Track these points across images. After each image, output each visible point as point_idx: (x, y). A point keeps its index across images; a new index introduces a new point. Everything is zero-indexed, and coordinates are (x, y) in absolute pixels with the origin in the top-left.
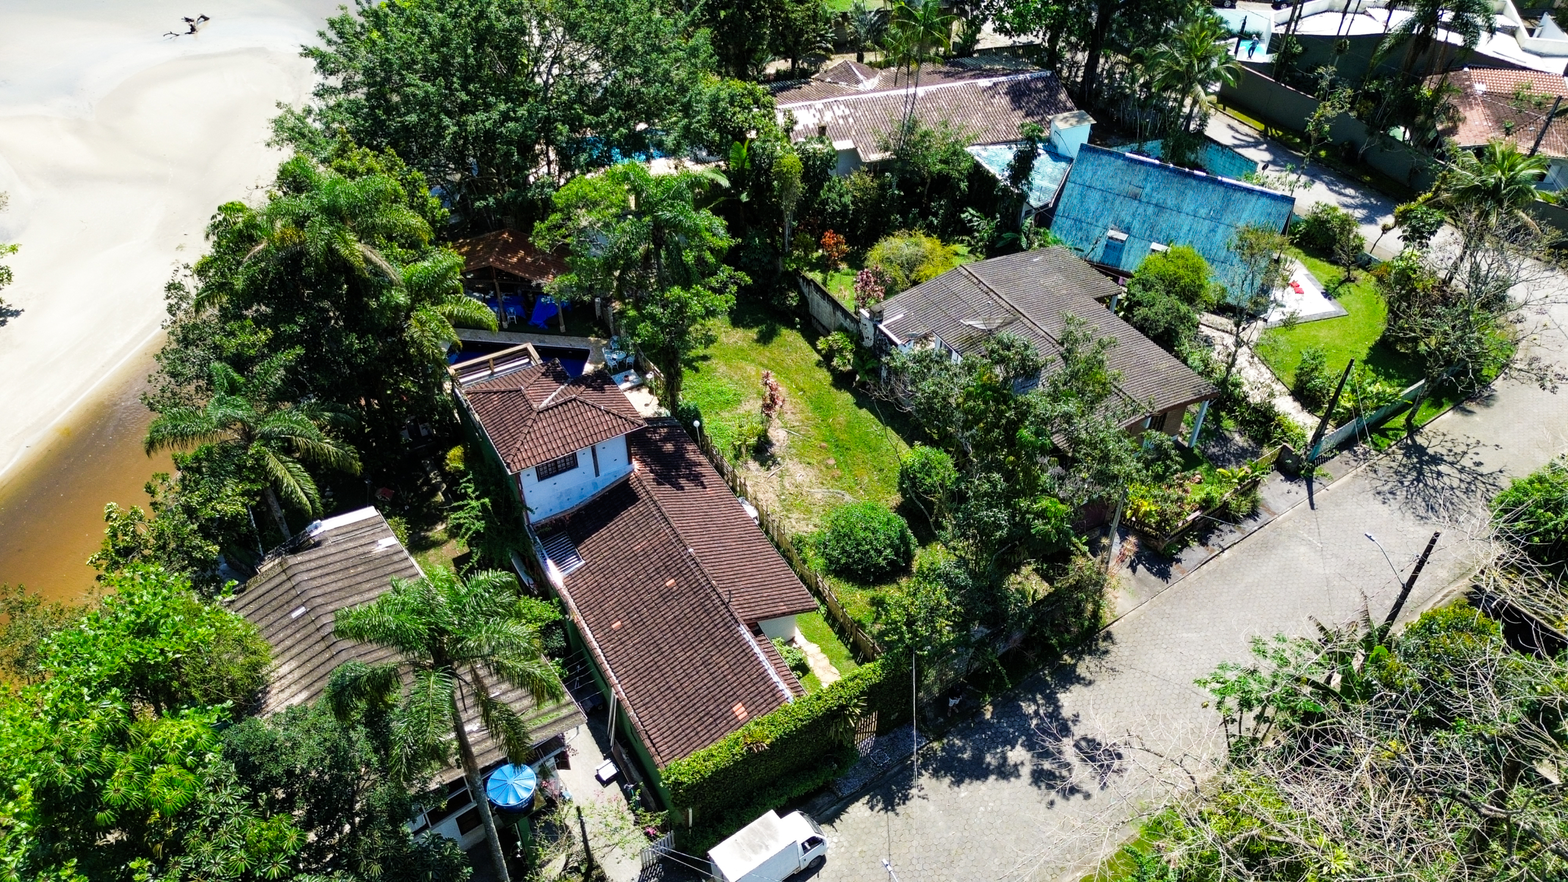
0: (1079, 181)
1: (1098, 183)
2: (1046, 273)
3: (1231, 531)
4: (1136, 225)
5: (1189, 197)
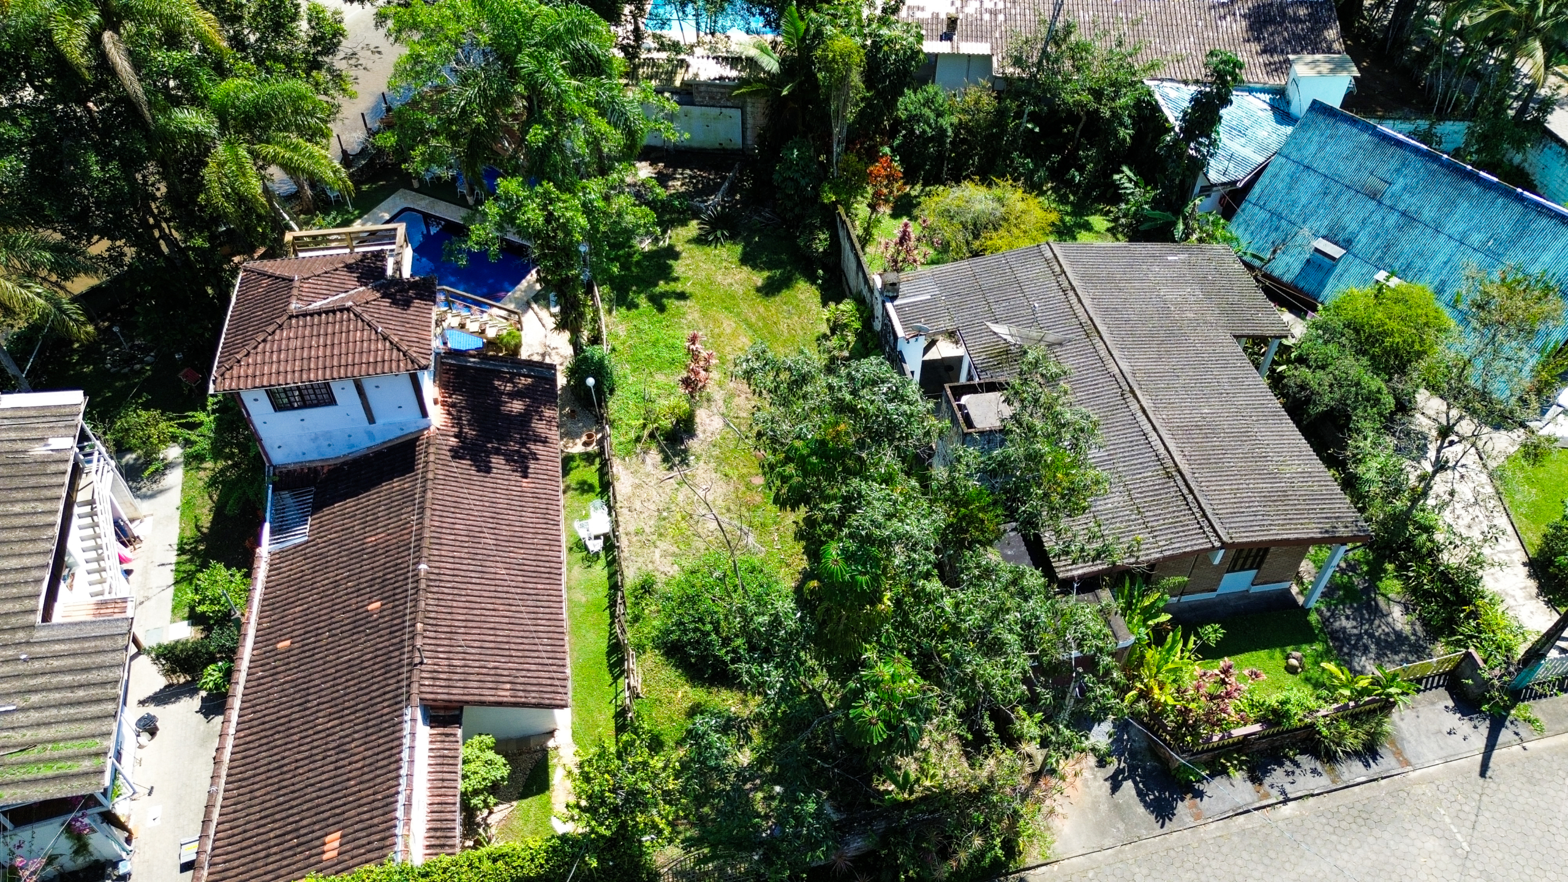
0: (1294, 155)
1: (1323, 164)
2: (1178, 281)
3: (1314, 771)
4: (1363, 239)
5: (1459, 211)
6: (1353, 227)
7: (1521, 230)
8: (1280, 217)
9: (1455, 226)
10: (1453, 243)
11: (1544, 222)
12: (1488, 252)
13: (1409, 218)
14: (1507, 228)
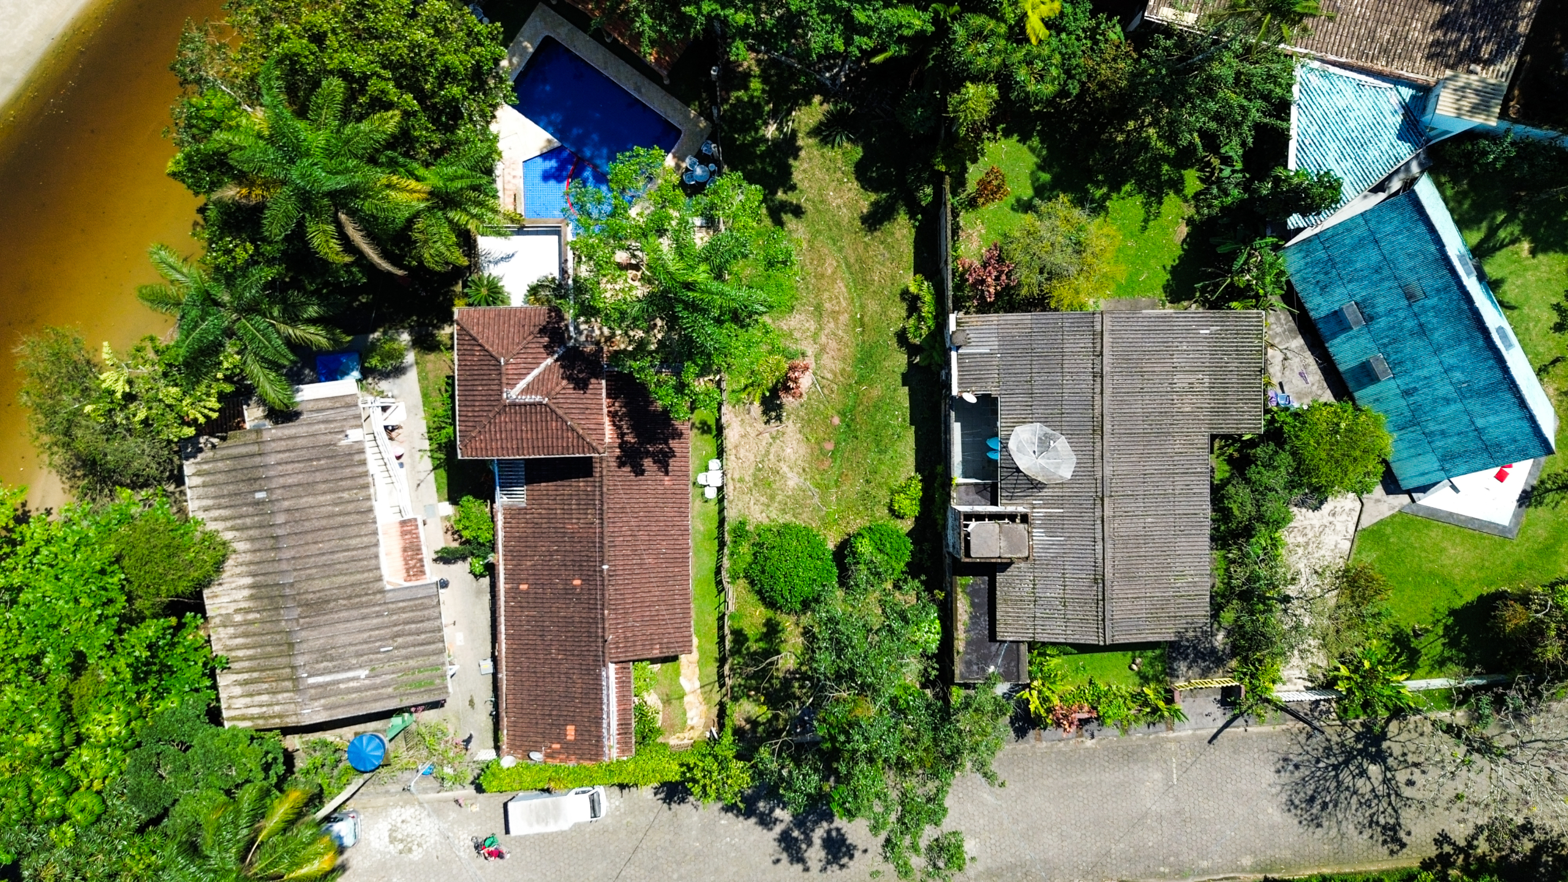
0: (1372, 224)
1: (1389, 247)
2: (1195, 362)
5: (1460, 349)
6: (1381, 309)
7: (1490, 391)
8: (1334, 266)
9: (1449, 357)
10: (1440, 368)
11: (1508, 396)
12: (1459, 390)
13: (1422, 330)
14: (1481, 384)
